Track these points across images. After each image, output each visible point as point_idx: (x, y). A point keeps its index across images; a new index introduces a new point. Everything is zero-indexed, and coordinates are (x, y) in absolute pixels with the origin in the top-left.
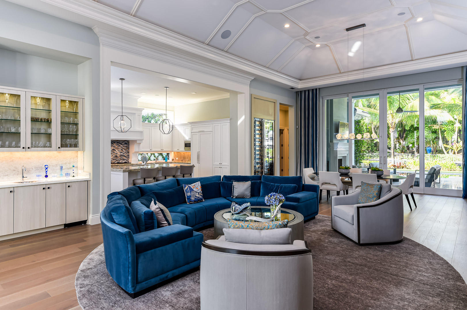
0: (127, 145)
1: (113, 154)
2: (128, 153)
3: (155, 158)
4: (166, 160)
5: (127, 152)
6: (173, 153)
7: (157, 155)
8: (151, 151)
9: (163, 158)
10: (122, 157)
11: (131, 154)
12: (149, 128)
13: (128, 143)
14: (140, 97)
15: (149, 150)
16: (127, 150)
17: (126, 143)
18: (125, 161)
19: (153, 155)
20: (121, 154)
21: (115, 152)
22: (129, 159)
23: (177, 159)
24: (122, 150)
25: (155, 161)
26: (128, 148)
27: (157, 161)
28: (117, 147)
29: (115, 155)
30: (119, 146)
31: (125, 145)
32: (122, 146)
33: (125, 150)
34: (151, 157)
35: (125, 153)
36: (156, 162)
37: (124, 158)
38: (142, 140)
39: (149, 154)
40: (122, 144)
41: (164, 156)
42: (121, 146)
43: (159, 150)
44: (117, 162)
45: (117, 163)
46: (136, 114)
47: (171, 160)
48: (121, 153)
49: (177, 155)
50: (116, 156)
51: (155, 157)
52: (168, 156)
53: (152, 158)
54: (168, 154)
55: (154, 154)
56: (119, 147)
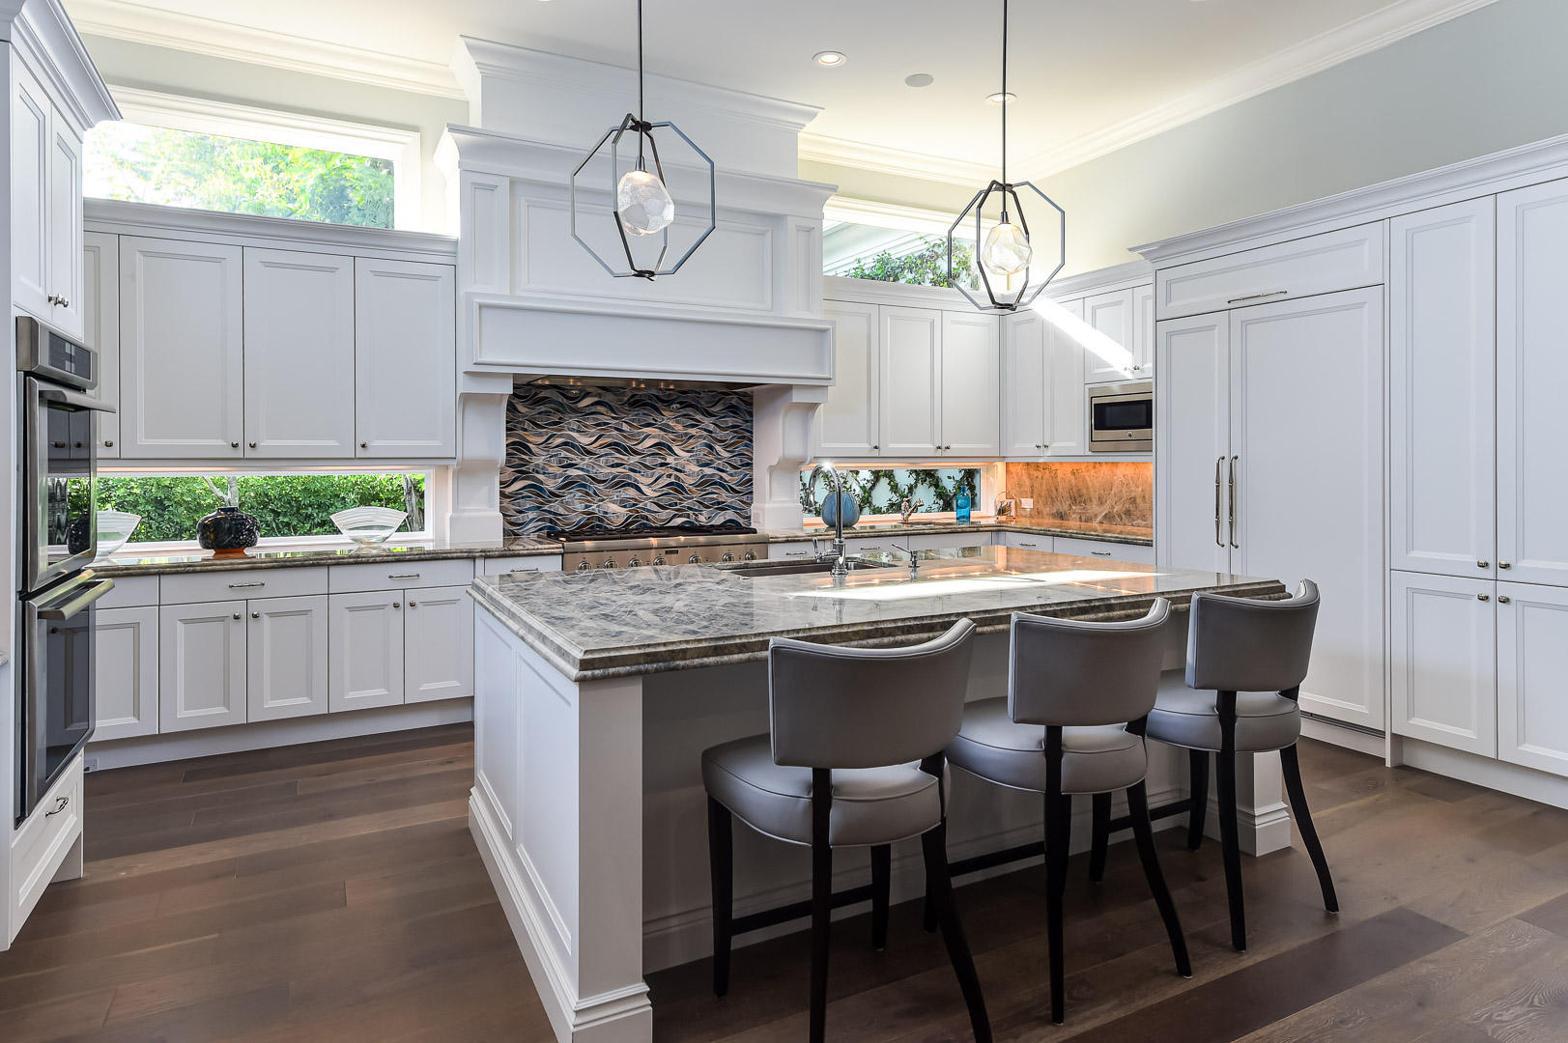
0: (739, 421)
1: (659, 471)
2: (748, 464)
3: (895, 498)
4: (963, 512)
5: (737, 461)
6: (1000, 467)
7: (904, 479)
8: (875, 453)
9: (940, 495)
10: (709, 489)
11: (760, 474)
12: (869, 317)
13: (743, 406)
14: (812, 116)
15: (863, 447)
16: (741, 449)
17: (733, 410)
18: (730, 515)
19: (884, 482)
20: (708, 471)
21: (670, 459)
22: (749, 505)
23: (1028, 503)
24: (711, 447)
25: (898, 516)
26: (746, 437)
27: (914, 517)
28: (679, 428)
29: (673, 480)
30: (693, 426)
31: (730, 421)
32: (712, 427)
33: (725, 448)
34: (874, 493)
35: (729, 469)
36: (905, 522)
37: (724, 496)
38: (820, 386)
39: (865, 475)
40: (711, 415)
41: (949, 486)
42: (707, 422)
43: (927, 447)
44: (679, 521)
45: (682, 529)
46: (791, 224)
47: (993, 512)
48: (706, 465)
49: (1027, 482)
50: (677, 487)
51: (894, 488)
52: (972, 488)
53: (882, 495)
54: (970, 474)
55: (889, 475)
56: (693, 431)
